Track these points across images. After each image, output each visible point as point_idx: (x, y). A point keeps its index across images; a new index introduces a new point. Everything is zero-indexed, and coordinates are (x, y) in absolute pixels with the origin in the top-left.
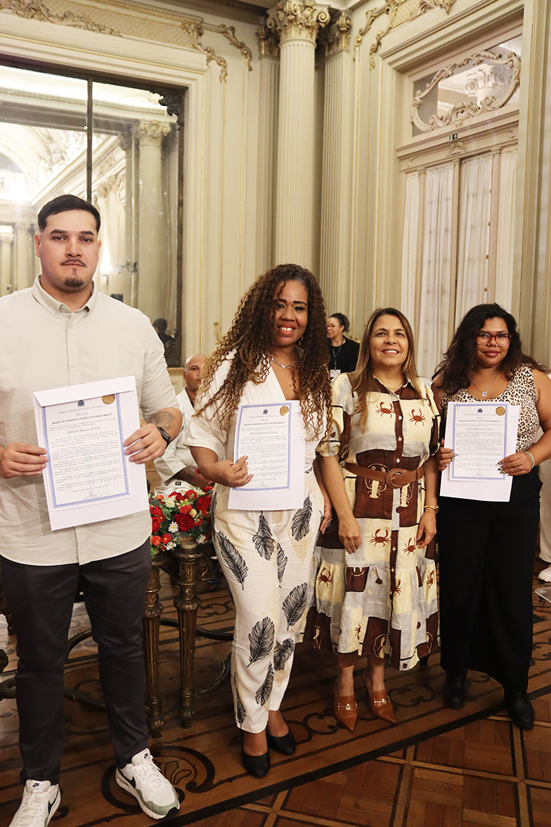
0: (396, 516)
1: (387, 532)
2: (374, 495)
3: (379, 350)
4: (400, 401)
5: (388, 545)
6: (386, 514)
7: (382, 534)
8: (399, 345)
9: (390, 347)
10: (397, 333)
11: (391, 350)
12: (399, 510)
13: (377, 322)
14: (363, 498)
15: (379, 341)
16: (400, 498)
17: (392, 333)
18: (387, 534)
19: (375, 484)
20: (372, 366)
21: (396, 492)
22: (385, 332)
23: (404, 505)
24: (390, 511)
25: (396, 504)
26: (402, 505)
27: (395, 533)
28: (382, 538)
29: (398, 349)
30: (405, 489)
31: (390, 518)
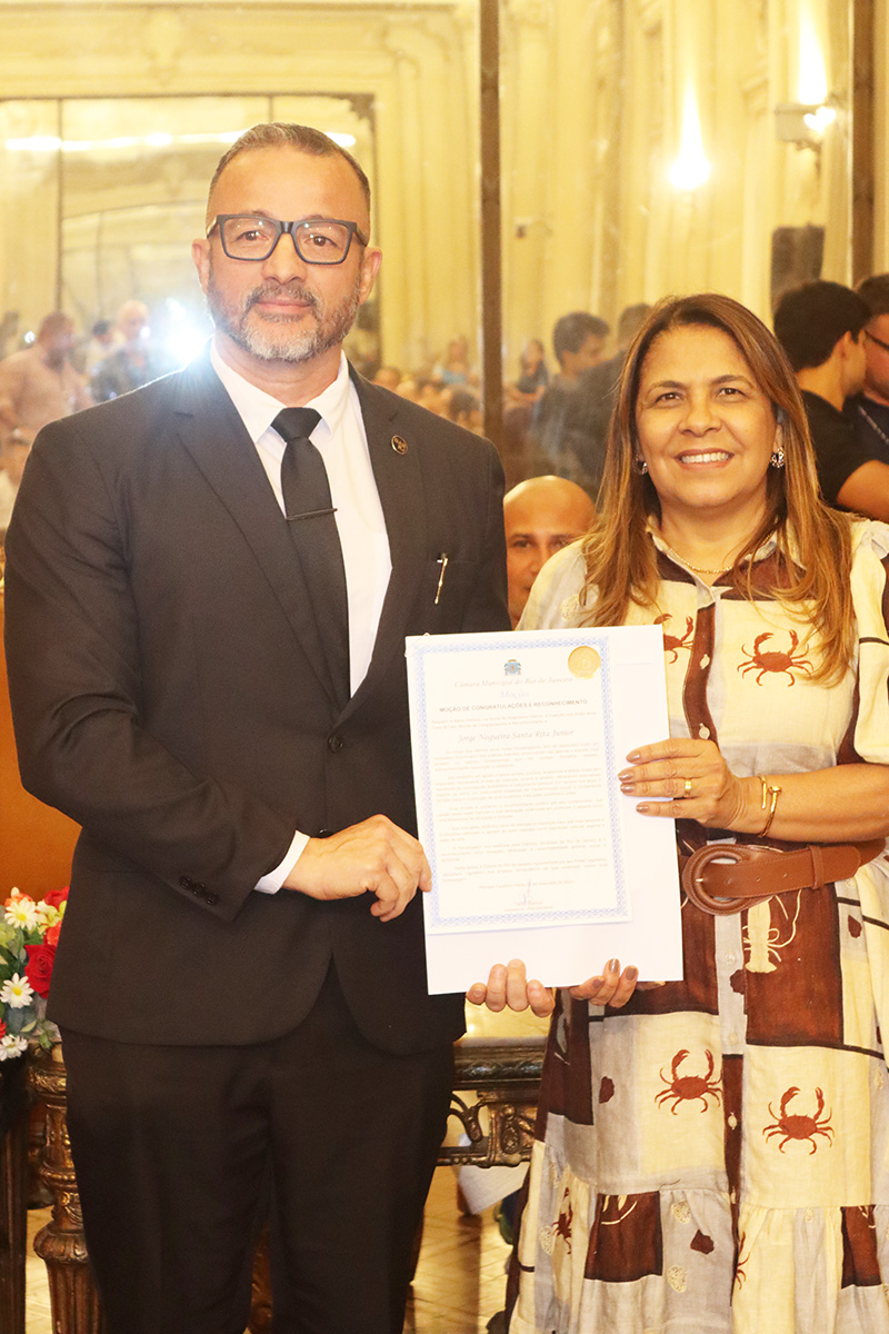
0: (732, 1003)
1: (710, 1058)
3: (662, 453)
5: (716, 1103)
6: (699, 992)
7: (694, 1068)
8: (730, 431)
9: (700, 444)
10: (721, 389)
11: (703, 453)
12: (740, 981)
13: (651, 356)
15: (658, 424)
16: (746, 942)
17: (700, 395)
18: (711, 1066)
21: (724, 925)
22: (676, 393)
23: (761, 964)
24: (710, 985)
25: (727, 960)
26: (753, 967)
27: (733, 1064)
28: (696, 1079)
29: (727, 442)
30: (761, 913)
31: (712, 1009)
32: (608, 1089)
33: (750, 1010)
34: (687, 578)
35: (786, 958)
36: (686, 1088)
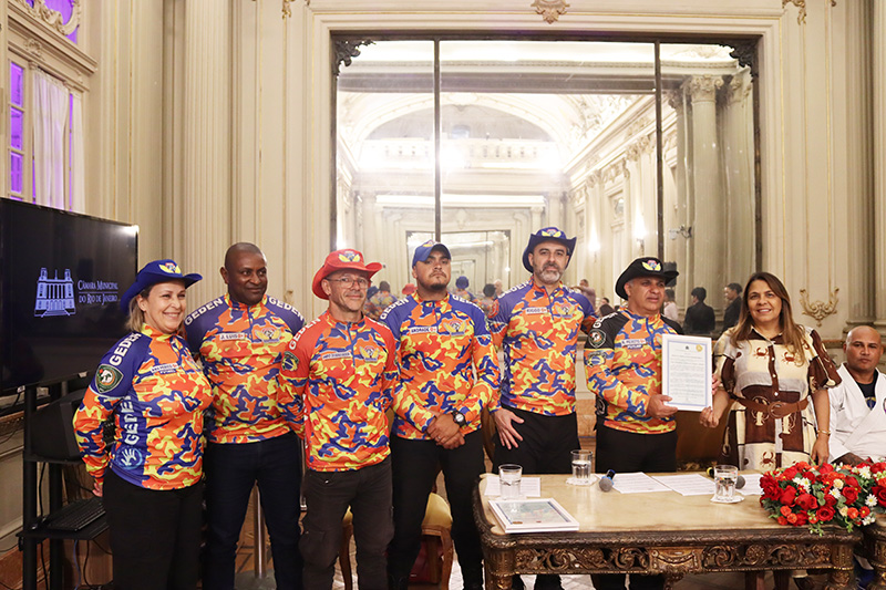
0: (779, 441)
1: (773, 454)
2: (759, 423)
3: (754, 310)
4: (775, 346)
5: (774, 465)
6: (770, 438)
7: (768, 456)
8: (770, 304)
9: (763, 307)
10: (767, 294)
11: (764, 309)
12: (780, 436)
14: (751, 425)
15: (753, 303)
16: (783, 426)
17: (763, 296)
18: (773, 456)
19: (760, 414)
20: (750, 320)
21: (778, 422)
22: (757, 295)
23: (786, 432)
24: (773, 436)
25: (778, 431)
26: (784, 432)
27: (779, 455)
28: (768, 459)
29: (769, 307)
30: (786, 419)
31: (774, 442)
32: (746, 462)
33: (783, 442)
34: (763, 339)
35: (792, 430)
36: (766, 461)
